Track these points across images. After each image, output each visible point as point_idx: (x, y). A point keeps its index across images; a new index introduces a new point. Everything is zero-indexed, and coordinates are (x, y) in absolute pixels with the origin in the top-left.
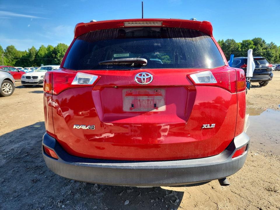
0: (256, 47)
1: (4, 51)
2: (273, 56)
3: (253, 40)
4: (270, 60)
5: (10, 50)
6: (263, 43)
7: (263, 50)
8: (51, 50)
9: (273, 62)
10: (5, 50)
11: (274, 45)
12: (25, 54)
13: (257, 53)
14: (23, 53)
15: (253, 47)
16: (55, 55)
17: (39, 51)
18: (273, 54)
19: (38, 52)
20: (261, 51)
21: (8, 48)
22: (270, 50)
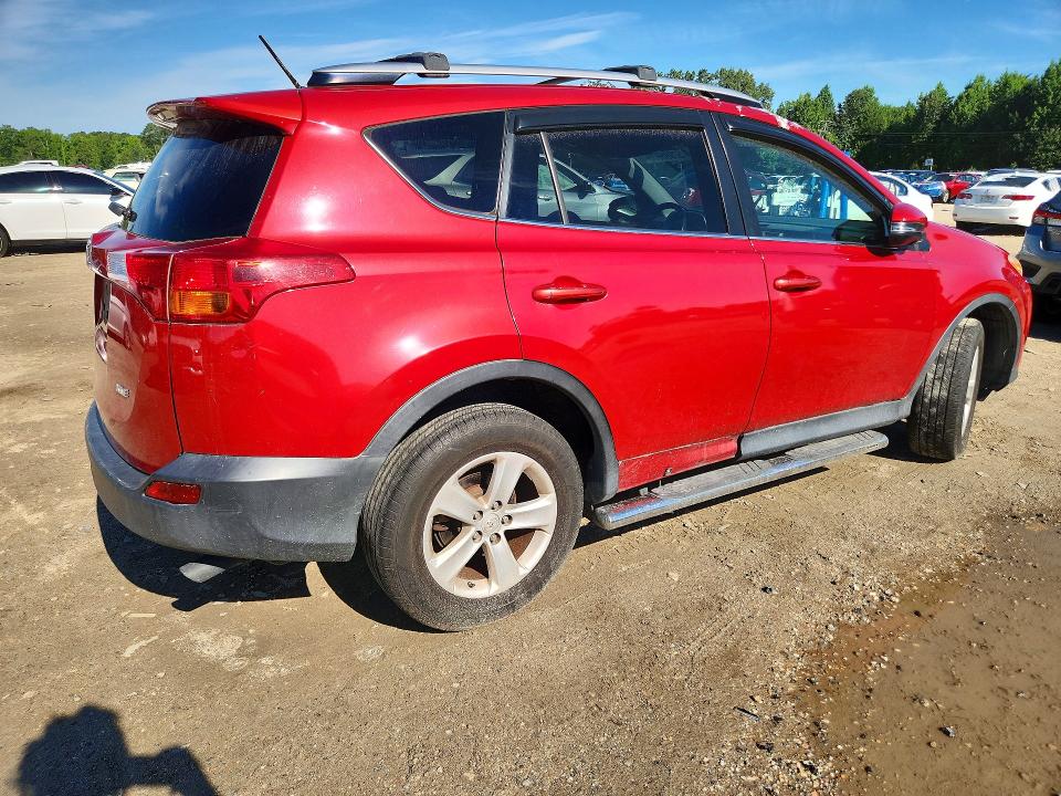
1: (837, 109)
5: (857, 104)
8: (1009, 93)
10: (840, 106)
12: (901, 119)
14: (896, 112)
16: (1022, 116)
17: (956, 103)
19: (952, 107)
21: (850, 99)
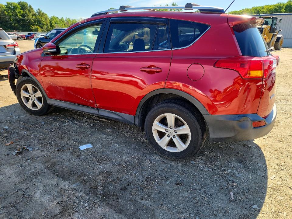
0: (24, 12)
2: (44, 24)
3: (19, 3)
4: (42, 28)
6: (30, 9)
7: (32, 16)
9: (46, 30)
11: (42, 12)
13: (28, 19)
15: (21, 12)
18: (43, 21)
20: (31, 17)
22: (39, 17)
